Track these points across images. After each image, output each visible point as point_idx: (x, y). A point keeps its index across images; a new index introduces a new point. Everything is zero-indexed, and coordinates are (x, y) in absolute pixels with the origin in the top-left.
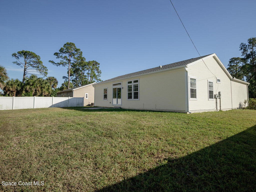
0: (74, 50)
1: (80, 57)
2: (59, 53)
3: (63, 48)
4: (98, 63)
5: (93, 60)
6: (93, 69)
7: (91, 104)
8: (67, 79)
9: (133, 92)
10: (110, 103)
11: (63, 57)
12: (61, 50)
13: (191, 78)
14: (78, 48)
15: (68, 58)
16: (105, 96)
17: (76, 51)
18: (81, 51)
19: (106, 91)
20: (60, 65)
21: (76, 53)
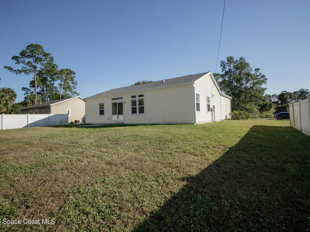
0: (41, 54)
1: (51, 64)
2: (20, 56)
3: (26, 50)
4: (74, 72)
5: (66, 68)
6: (66, 79)
7: (74, 121)
8: (28, 91)
9: (137, 106)
10: (109, 119)
11: (25, 62)
12: (23, 54)
13: (196, 94)
14: (46, 52)
15: (34, 64)
16: (102, 112)
17: (44, 55)
18: (51, 56)
19: (102, 106)
20: (21, 73)
21: (44, 58)
